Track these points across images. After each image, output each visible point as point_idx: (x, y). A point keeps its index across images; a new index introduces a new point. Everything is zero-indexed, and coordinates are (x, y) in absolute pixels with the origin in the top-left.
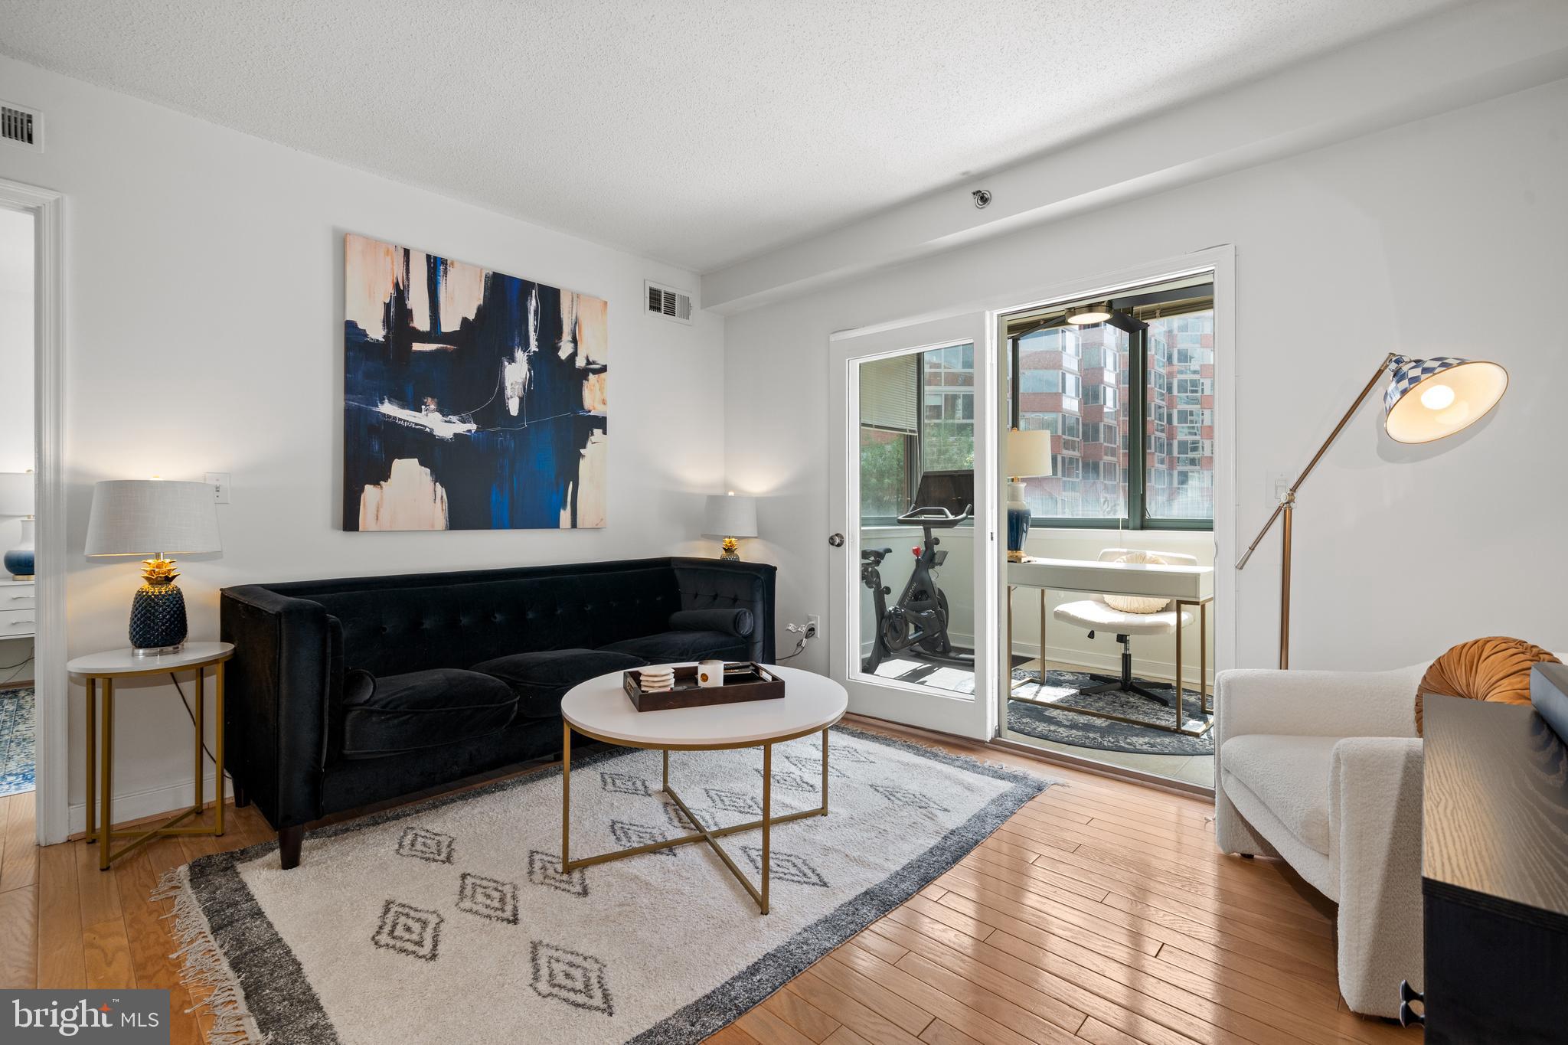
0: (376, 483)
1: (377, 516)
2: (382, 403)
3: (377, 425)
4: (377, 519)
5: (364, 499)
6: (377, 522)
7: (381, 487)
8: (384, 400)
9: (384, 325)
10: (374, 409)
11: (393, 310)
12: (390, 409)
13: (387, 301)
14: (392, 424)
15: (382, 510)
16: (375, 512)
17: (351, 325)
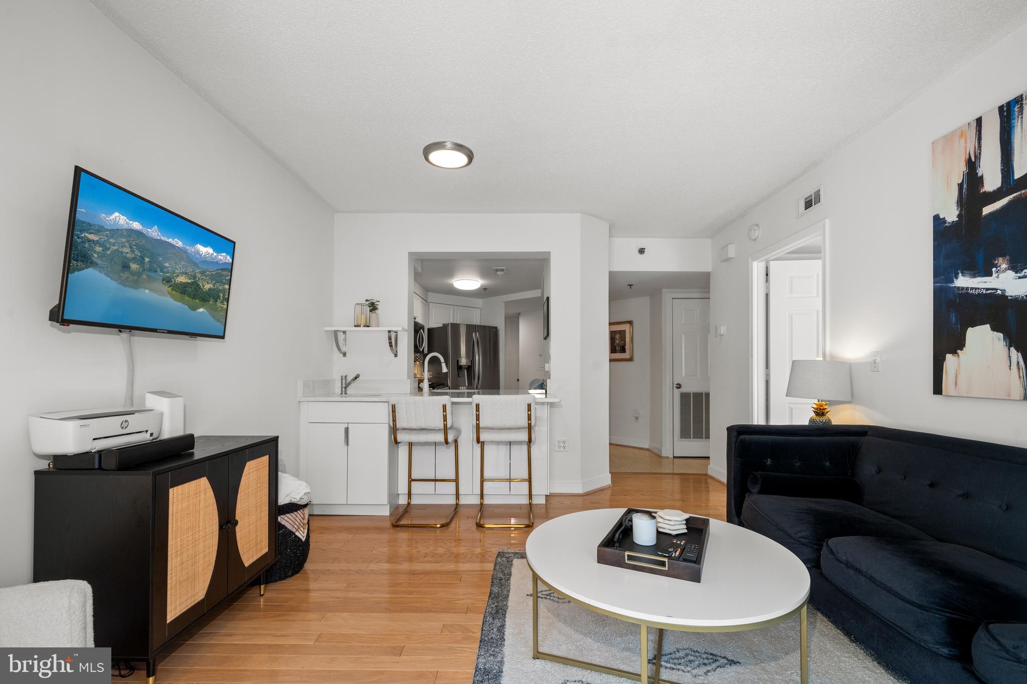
0: (954, 352)
1: (956, 383)
2: (957, 278)
3: (953, 299)
4: (956, 385)
5: (946, 367)
6: (956, 389)
7: (958, 355)
8: (959, 273)
9: (958, 206)
10: (952, 285)
11: (965, 186)
12: (963, 281)
13: (960, 182)
14: (965, 295)
15: (959, 377)
16: (954, 379)
17: (936, 218)
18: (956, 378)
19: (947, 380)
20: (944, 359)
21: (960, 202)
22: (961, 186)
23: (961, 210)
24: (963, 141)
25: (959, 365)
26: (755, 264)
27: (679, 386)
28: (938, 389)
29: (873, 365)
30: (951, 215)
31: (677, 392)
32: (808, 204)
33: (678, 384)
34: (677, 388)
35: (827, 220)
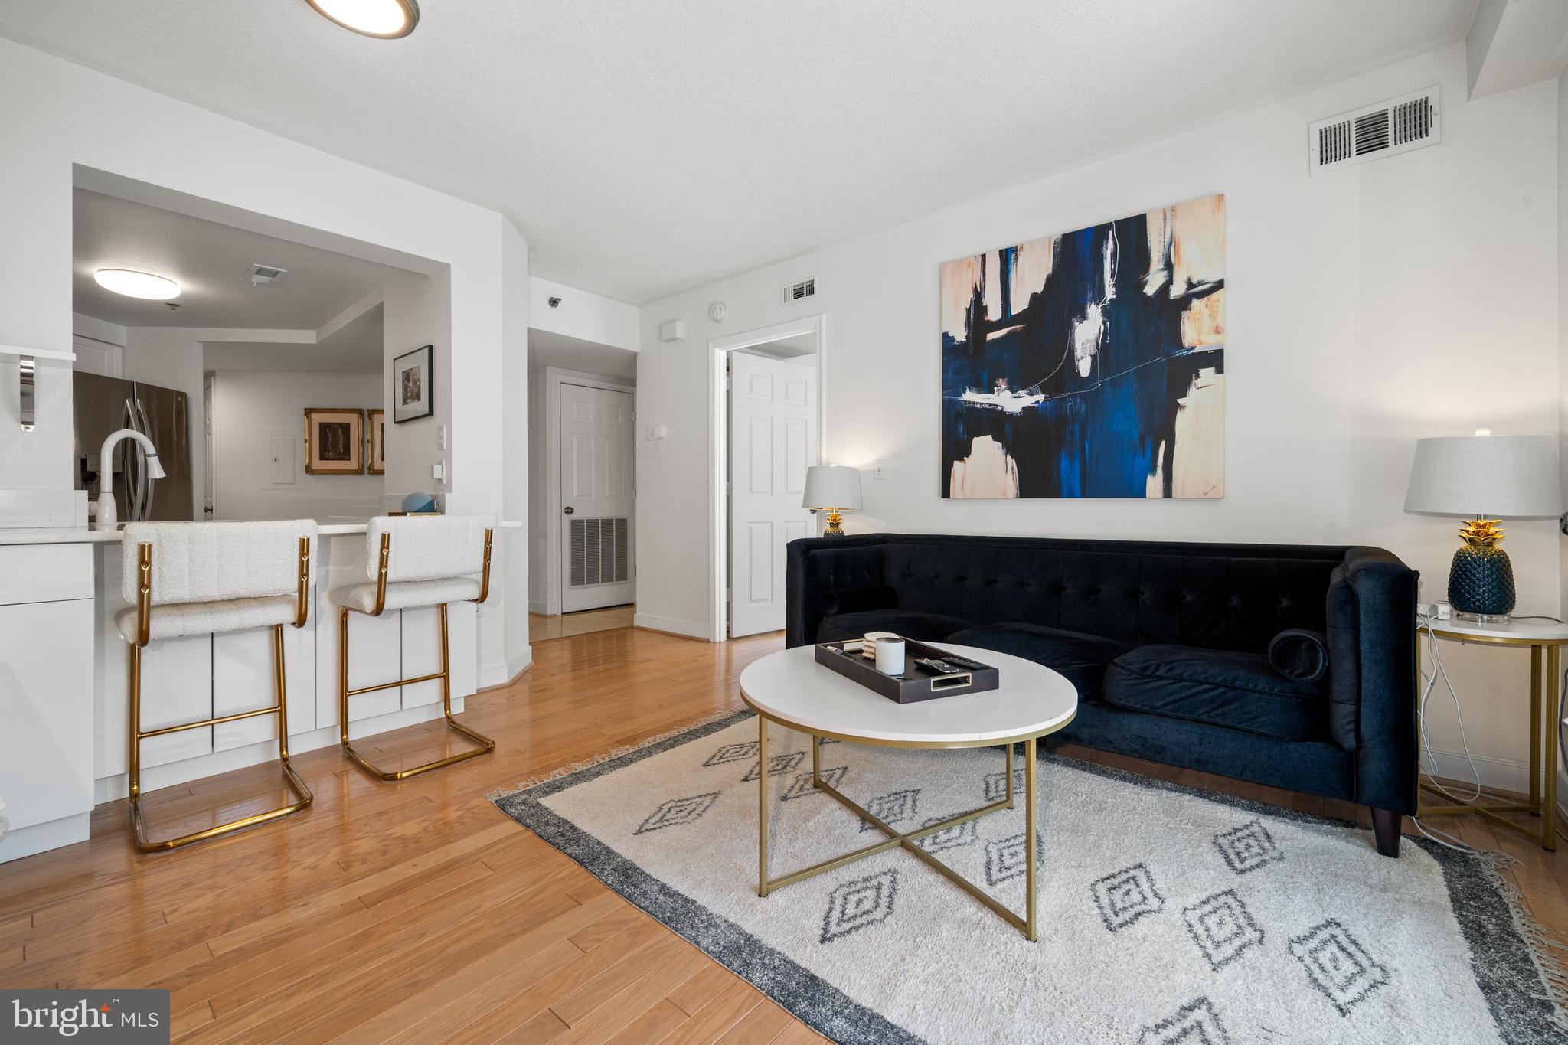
0: (961, 459)
1: (962, 487)
2: (964, 393)
3: (961, 412)
4: (962, 489)
5: (953, 472)
6: (962, 492)
7: (965, 462)
8: (966, 388)
9: (966, 327)
10: (960, 398)
11: (972, 312)
12: (970, 396)
13: (968, 307)
14: (972, 409)
15: (965, 481)
16: (961, 483)
17: (945, 336)
18: (963, 482)
19: (954, 484)
20: (952, 465)
21: (968, 325)
22: (968, 310)
23: (969, 333)
24: (970, 271)
25: (965, 471)
26: (717, 351)
27: (569, 511)
28: (946, 493)
29: (878, 472)
30: (960, 335)
31: (567, 520)
32: (798, 294)
33: (567, 508)
34: (567, 513)
35: (824, 317)
